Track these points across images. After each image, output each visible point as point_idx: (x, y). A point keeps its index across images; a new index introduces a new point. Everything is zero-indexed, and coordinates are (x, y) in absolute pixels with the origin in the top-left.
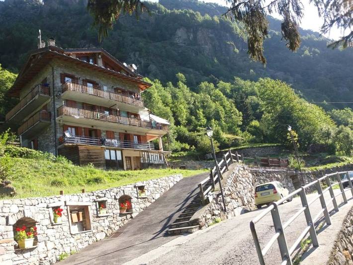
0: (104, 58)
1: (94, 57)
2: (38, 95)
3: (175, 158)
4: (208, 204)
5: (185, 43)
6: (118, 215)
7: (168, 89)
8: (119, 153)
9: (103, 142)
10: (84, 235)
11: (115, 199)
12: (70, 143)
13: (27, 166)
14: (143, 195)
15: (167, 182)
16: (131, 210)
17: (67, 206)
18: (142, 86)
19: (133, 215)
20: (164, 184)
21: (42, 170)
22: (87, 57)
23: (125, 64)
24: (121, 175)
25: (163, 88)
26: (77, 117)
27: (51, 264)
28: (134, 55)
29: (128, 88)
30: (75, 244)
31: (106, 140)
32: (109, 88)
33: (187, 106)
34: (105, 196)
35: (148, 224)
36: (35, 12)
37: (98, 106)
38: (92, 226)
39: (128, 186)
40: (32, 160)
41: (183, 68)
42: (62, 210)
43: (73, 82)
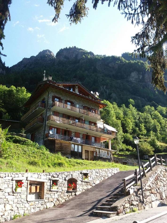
0: (79, 88)
1: (74, 87)
2: (38, 107)
3: (121, 155)
4: (128, 195)
5: (136, 81)
6: (66, 191)
7: (122, 109)
8: (80, 147)
9: (71, 139)
10: (37, 202)
11: (65, 180)
12: (52, 138)
13: (21, 149)
14: (86, 180)
15: (107, 173)
16: (76, 189)
17: (28, 180)
18: (101, 106)
19: (76, 193)
20: (104, 174)
21: (28, 153)
22: (70, 87)
23: (92, 92)
24: (77, 163)
25: (118, 108)
26: (58, 122)
27: (6, 221)
28: (103, 87)
29: (92, 106)
30: (29, 208)
31: (74, 138)
32: (80, 106)
33: (134, 121)
34: (58, 177)
35: (83, 203)
36: (51, 62)
37: (72, 116)
38: (45, 197)
39: (76, 172)
40: (25, 146)
41: (134, 96)
42: (23, 183)
43: (59, 101)
